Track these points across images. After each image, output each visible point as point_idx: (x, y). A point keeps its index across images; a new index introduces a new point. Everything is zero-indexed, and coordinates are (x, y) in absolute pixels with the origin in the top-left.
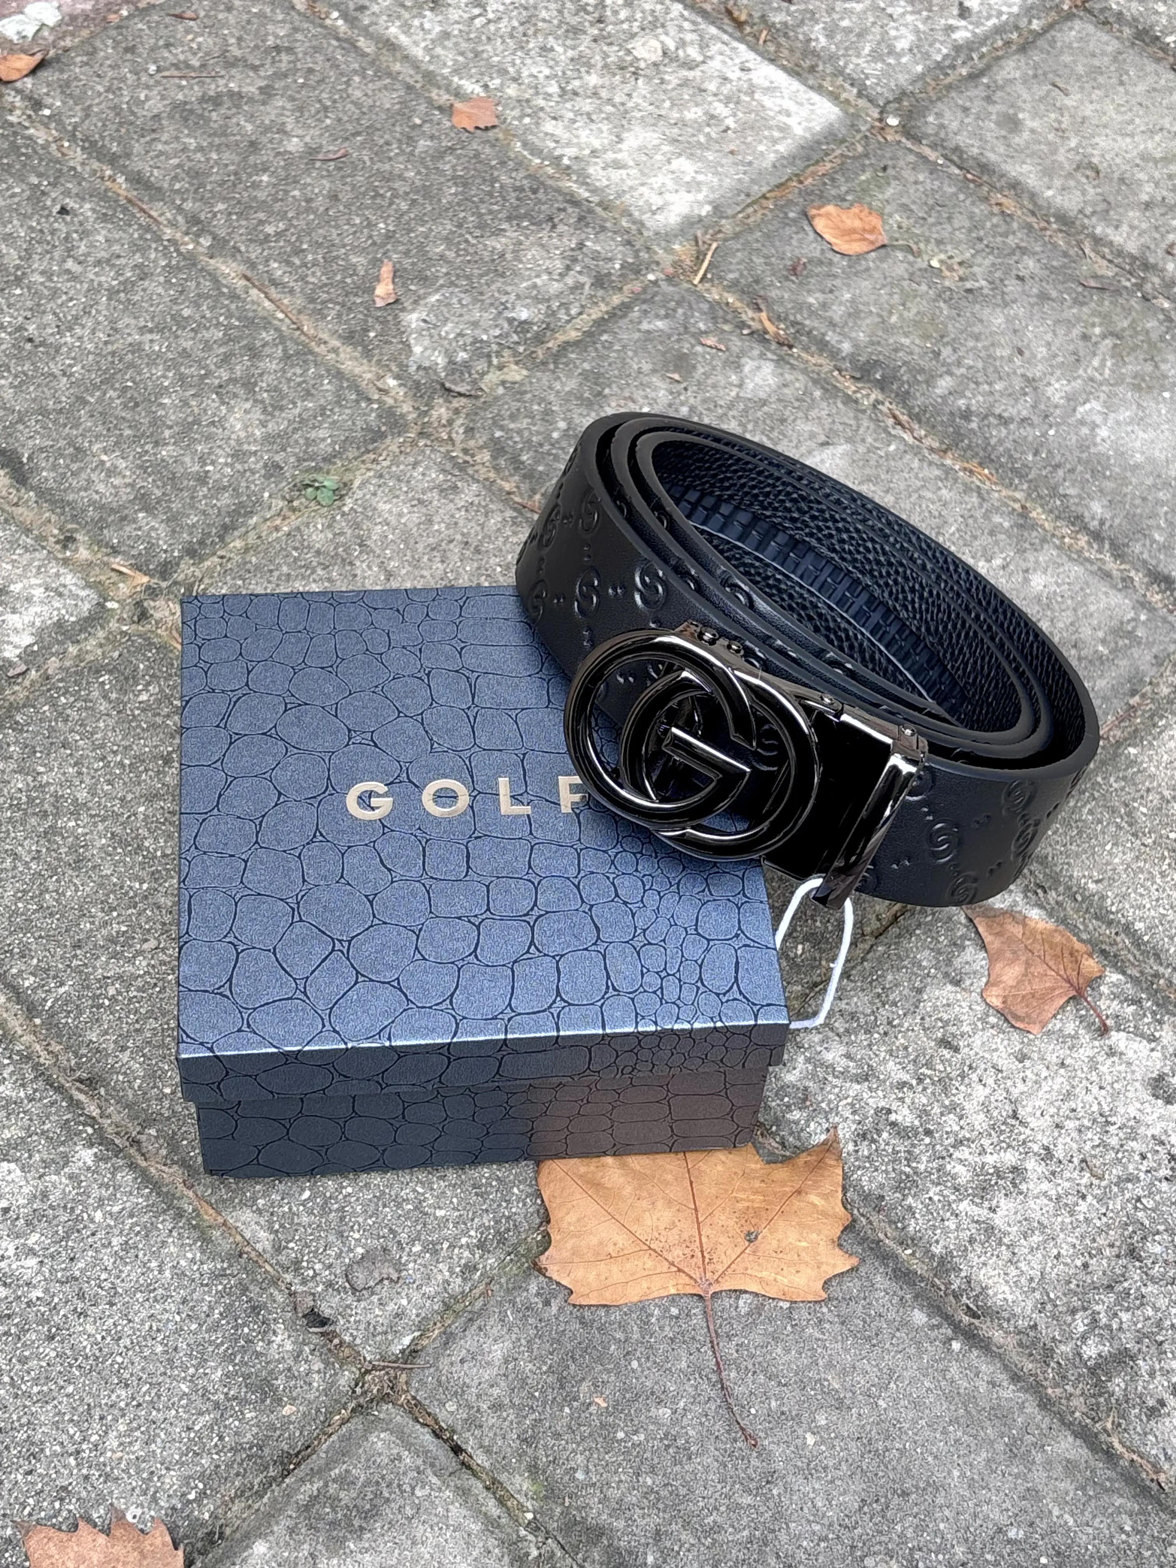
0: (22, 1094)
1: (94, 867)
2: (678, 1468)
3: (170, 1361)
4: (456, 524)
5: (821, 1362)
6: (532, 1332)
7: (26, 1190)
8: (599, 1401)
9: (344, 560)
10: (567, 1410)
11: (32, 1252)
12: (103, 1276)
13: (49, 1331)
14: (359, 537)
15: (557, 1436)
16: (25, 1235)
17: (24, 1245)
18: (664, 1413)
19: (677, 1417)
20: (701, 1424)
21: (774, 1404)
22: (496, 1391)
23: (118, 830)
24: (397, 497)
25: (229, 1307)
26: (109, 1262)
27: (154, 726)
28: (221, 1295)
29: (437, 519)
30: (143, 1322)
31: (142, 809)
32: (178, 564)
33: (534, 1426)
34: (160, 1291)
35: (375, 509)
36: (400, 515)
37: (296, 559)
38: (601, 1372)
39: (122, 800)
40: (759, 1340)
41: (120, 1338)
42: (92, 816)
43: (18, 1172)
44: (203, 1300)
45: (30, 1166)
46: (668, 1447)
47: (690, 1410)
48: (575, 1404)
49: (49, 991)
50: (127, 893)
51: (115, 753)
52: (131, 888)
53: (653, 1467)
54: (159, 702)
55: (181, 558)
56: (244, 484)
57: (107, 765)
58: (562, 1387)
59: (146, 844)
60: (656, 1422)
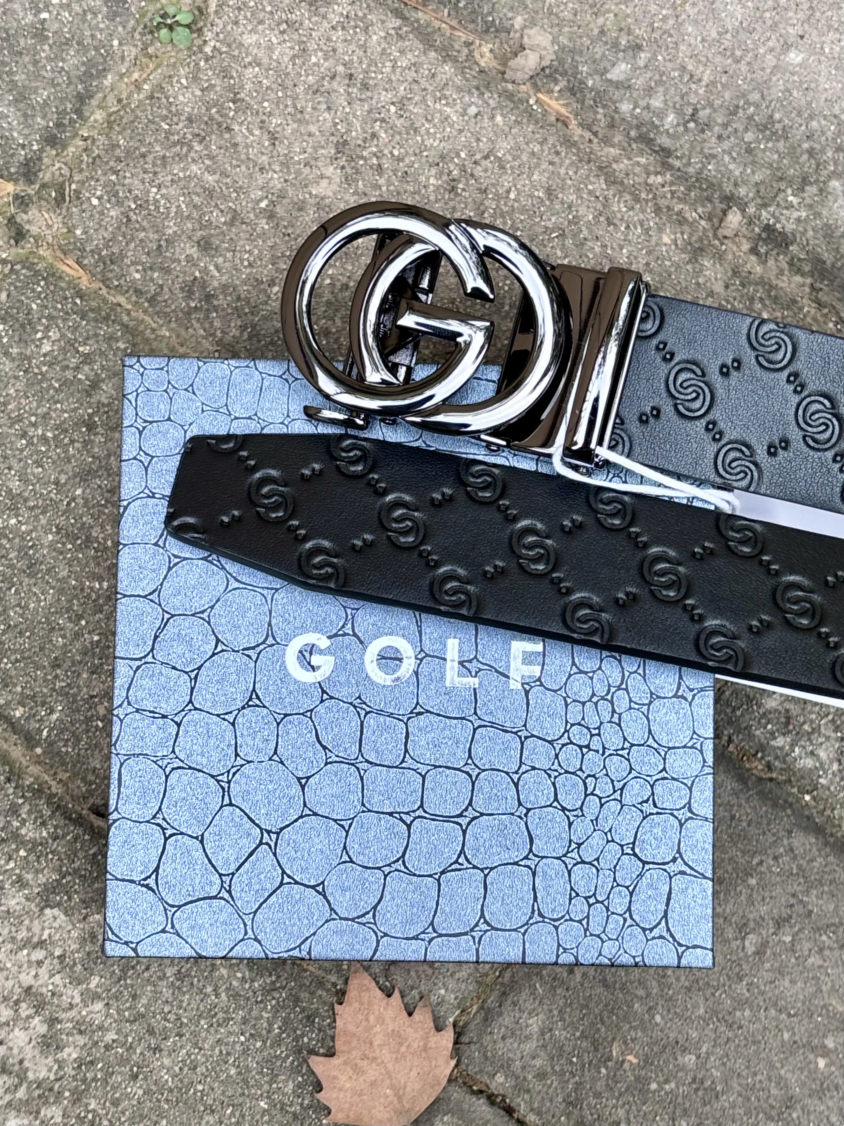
0: (45, 834)
1: (49, 570)
2: (708, 1107)
3: (246, 1082)
4: (334, 50)
5: (824, 988)
6: (561, 1002)
7: (75, 934)
8: (630, 1058)
9: (219, 124)
10: (603, 1071)
11: (96, 997)
12: (166, 1010)
13: (131, 1070)
14: (230, 88)
15: (598, 1095)
16: (87, 980)
17: (88, 989)
18: (690, 1059)
19: (702, 1062)
20: (724, 1064)
21: (786, 1036)
22: (538, 1063)
23: (61, 521)
24: (261, 22)
25: (286, 1021)
26: (167, 993)
27: (65, 383)
28: (275, 1010)
29: (312, 46)
30: (213, 1048)
31: (79, 492)
32: (40, 159)
33: (576, 1090)
34: (221, 1015)
35: (241, 45)
36: (270, 48)
37: (168, 133)
38: (629, 1031)
39: (57, 483)
40: (768, 976)
41: (195, 1068)
42: (32, 509)
43: (62, 916)
44: (262, 1017)
45: (72, 908)
46: (697, 1090)
47: (713, 1053)
48: (610, 1064)
49: (41, 720)
50: (88, 597)
51: (34, 425)
52: (92, 588)
53: (685, 1110)
54: (63, 350)
55: (41, 150)
56: (87, 33)
57: (30, 443)
58: (596, 1050)
59: (94, 534)
60: (682, 1068)
